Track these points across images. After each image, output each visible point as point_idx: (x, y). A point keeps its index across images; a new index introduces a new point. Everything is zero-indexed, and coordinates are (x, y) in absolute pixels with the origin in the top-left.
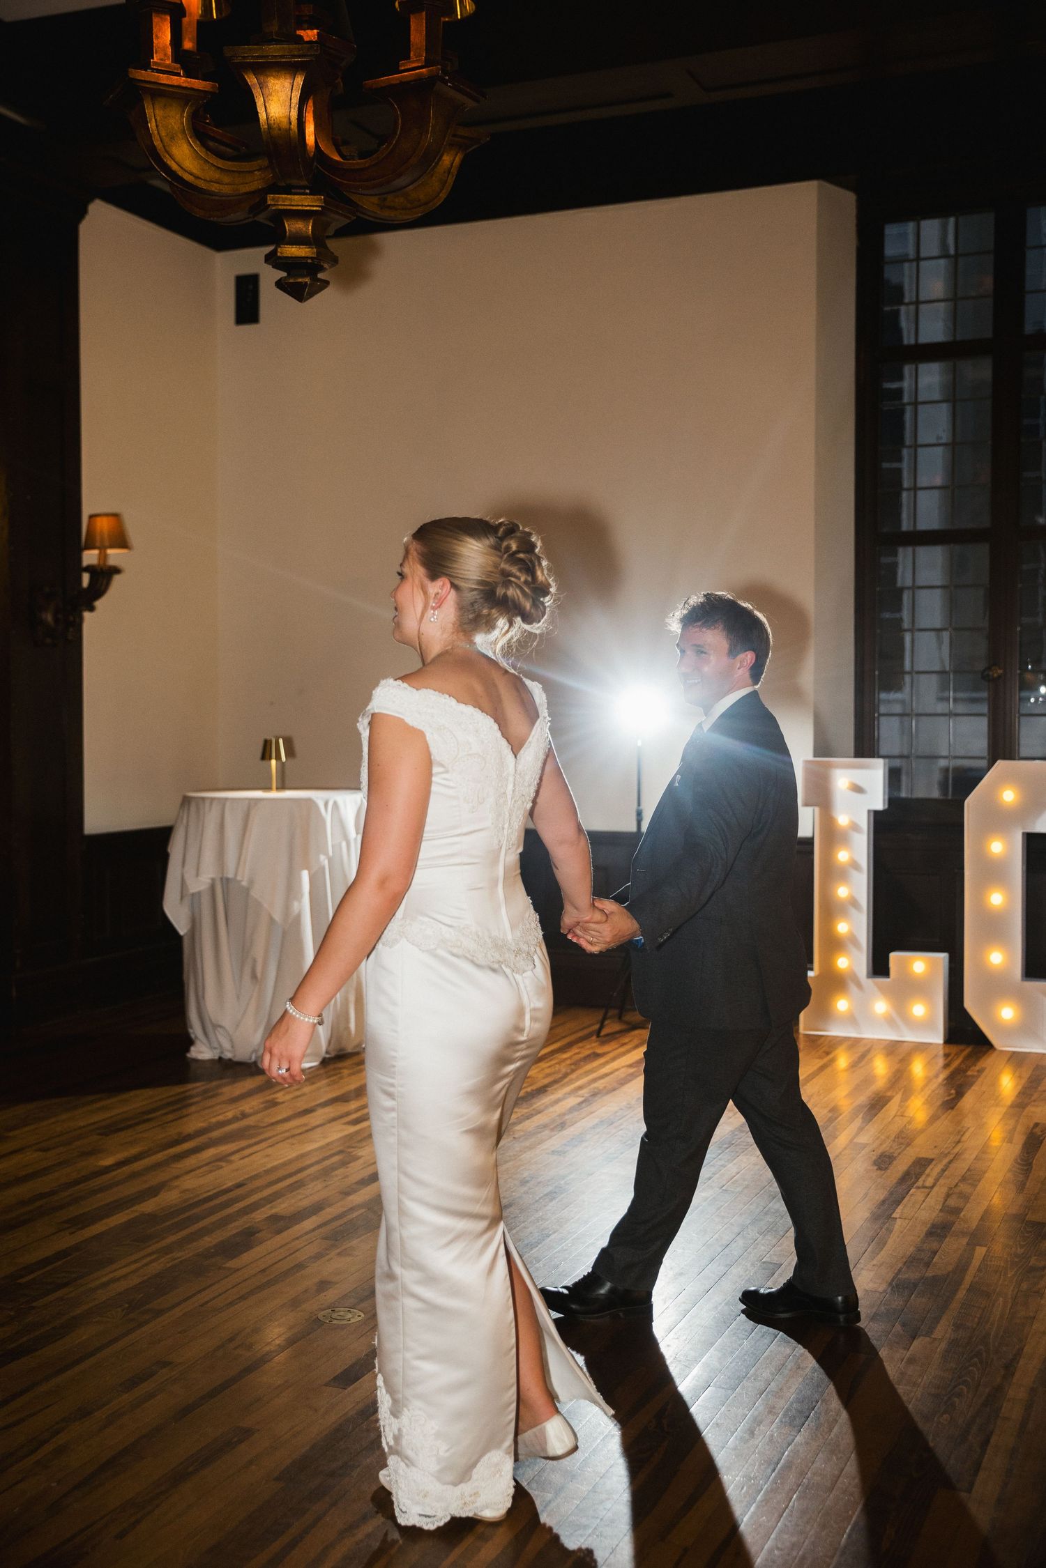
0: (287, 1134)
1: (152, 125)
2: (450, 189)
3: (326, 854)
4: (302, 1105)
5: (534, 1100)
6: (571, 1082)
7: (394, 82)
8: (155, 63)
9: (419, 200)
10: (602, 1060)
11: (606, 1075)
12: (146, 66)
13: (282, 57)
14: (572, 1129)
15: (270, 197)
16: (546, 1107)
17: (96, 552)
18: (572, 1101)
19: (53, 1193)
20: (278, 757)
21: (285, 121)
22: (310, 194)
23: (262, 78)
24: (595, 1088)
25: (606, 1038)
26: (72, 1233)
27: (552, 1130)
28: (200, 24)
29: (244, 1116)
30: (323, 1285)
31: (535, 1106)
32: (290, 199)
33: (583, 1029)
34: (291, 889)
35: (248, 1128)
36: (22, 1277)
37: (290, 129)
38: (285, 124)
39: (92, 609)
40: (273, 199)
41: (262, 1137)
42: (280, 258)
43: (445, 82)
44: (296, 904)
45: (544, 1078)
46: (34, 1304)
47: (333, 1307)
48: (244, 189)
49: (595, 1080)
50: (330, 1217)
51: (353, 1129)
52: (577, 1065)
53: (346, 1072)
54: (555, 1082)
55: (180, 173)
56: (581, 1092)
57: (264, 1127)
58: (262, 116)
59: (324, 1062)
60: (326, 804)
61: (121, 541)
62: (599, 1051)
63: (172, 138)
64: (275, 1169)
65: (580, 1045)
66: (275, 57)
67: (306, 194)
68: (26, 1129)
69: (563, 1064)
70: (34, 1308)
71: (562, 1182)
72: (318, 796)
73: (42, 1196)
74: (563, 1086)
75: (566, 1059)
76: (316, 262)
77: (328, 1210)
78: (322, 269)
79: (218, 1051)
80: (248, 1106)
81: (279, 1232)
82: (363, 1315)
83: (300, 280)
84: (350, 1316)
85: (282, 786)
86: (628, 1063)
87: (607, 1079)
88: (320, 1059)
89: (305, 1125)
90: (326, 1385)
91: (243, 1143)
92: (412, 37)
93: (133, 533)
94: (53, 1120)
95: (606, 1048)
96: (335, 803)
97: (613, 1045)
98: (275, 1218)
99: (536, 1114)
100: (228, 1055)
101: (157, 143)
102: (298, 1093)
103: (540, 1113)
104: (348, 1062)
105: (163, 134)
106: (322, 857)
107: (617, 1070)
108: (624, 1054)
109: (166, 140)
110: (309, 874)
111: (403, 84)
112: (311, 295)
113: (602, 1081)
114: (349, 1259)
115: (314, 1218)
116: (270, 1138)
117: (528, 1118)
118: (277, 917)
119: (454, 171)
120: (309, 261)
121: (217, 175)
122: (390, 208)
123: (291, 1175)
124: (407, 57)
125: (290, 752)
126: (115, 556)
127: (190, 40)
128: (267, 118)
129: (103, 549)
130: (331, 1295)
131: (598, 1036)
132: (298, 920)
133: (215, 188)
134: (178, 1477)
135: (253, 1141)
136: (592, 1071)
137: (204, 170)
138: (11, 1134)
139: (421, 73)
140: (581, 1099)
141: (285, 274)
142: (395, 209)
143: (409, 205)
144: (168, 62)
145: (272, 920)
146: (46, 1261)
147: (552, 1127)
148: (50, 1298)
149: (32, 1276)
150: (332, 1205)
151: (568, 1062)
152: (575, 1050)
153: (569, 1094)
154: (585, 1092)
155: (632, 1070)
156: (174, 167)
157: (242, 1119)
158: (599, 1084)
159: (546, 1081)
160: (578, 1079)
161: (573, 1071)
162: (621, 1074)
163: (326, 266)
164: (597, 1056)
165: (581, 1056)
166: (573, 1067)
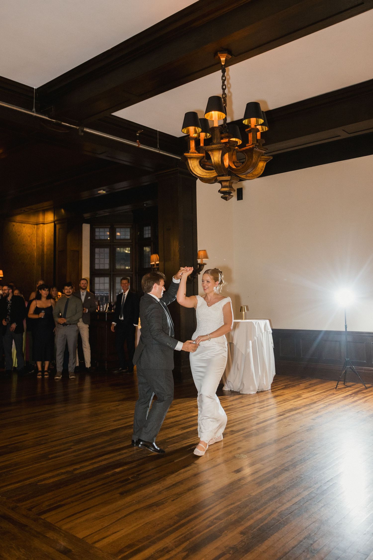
0: (242, 410)
1: (190, 165)
2: (263, 171)
3: (256, 336)
4: (248, 403)
5: (311, 405)
6: (324, 401)
7: (244, 149)
8: (191, 151)
9: (256, 174)
10: (335, 395)
11: (335, 399)
12: (188, 152)
13: (216, 147)
14: (319, 413)
15: (218, 177)
16: (314, 407)
17: (200, 260)
18: (323, 406)
19: (180, 421)
20: (245, 311)
21: (218, 161)
22: (228, 176)
23: (212, 153)
24: (330, 403)
25: (338, 390)
26: (182, 431)
27: (314, 413)
28: (205, 140)
29: (232, 405)
30: (239, 448)
31: (311, 407)
32: (223, 178)
33: (332, 387)
34: (247, 346)
35: (233, 408)
36: (167, 440)
37: (219, 163)
38: (218, 162)
39: (199, 274)
40: (219, 178)
41: (235, 411)
42: (221, 191)
43: (257, 148)
44: (248, 350)
45: (316, 399)
46: (168, 446)
47: (240, 454)
48: (212, 176)
49: (331, 401)
50: (246, 432)
51: (260, 410)
52: (327, 396)
53: (262, 395)
54: (319, 401)
55: (197, 174)
56: (325, 404)
57: (236, 408)
58: (213, 161)
59: (258, 392)
60: (256, 323)
61: (206, 257)
62: (335, 393)
63: (195, 167)
64: (236, 419)
65: (330, 391)
66: (215, 147)
67: (227, 176)
68: (178, 405)
69: (323, 396)
70: (168, 447)
71: (312, 427)
72: (254, 321)
73: (177, 421)
74: (321, 402)
75: (324, 395)
76: (230, 191)
77: (246, 430)
78: (231, 193)
79: (230, 388)
80: (233, 403)
81: (232, 434)
82: (247, 456)
83: (226, 196)
84: (243, 456)
85: (246, 319)
86: (342, 396)
87: (335, 400)
88: (256, 392)
89: (248, 408)
90: (232, 472)
91: (230, 412)
92: (249, 139)
93: (209, 255)
94: (185, 403)
95: (338, 392)
96: (258, 323)
97: (340, 391)
98: (232, 431)
99: (311, 409)
100: (232, 390)
101: (191, 169)
102: (248, 400)
103: (312, 408)
104: (263, 393)
105: (193, 166)
106: (255, 337)
107: (338, 398)
108: (342, 394)
109: (193, 168)
110: (252, 342)
111: (246, 149)
112: (229, 199)
113: (333, 401)
114: (248, 442)
115: (242, 432)
116: (237, 411)
117: (308, 410)
118: (244, 353)
119: (264, 167)
120: (228, 191)
121: (205, 174)
122: (248, 177)
123: (239, 421)
124: (248, 143)
125: (248, 310)
126: (205, 261)
127: (202, 144)
128: (214, 161)
129: (202, 259)
130: (239, 451)
131: (336, 389)
132: (249, 353)
133: (205, 177)
134: (189, 489)
135: (233, 411)
136: (331, 398)
137: (202, 173)
138: (174, 406)
139: (250, 147)
140: (325, 406)
141: (223, 195)
142: (249, 177)
143: (253, 176)
144: (194, 150)
145: (242, 354)
146: (174, 437)
147: (314, 412)
148: (173, 445)
149: (169, 440)
150: (248, 429)
151: (325, 395)
152: (328, 392)
153: (322, 404)
154: (327, 404)
155: (342, 398)
156: (195, 173)
157: (231, 406)
158: (331, 402)
159: (317, 400)
160: (326, 400)
161: (325, 398)
162: (339, 399)
163: (232, 192)
164: (334, 394)
165: (329, 394)
166: (326, 397)
